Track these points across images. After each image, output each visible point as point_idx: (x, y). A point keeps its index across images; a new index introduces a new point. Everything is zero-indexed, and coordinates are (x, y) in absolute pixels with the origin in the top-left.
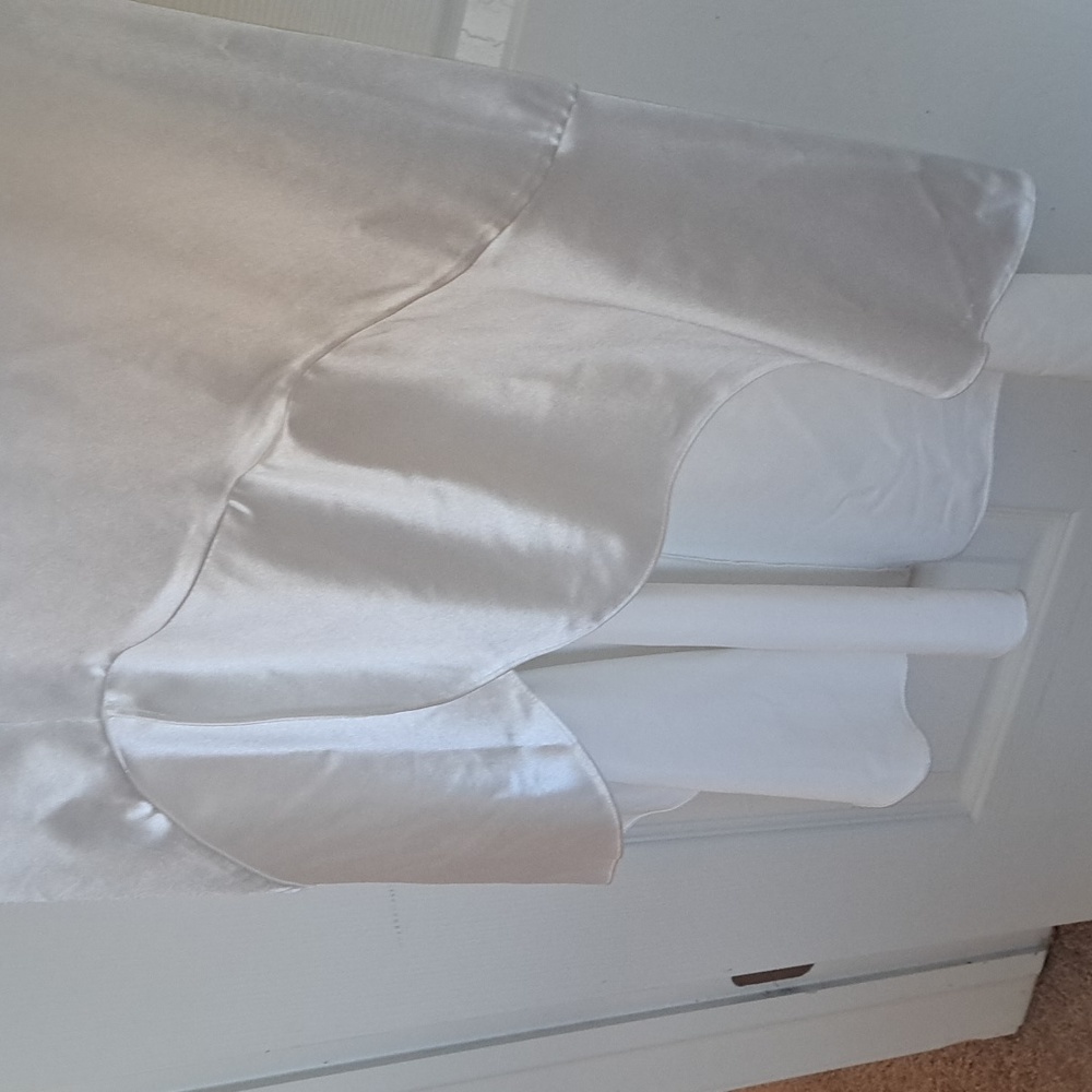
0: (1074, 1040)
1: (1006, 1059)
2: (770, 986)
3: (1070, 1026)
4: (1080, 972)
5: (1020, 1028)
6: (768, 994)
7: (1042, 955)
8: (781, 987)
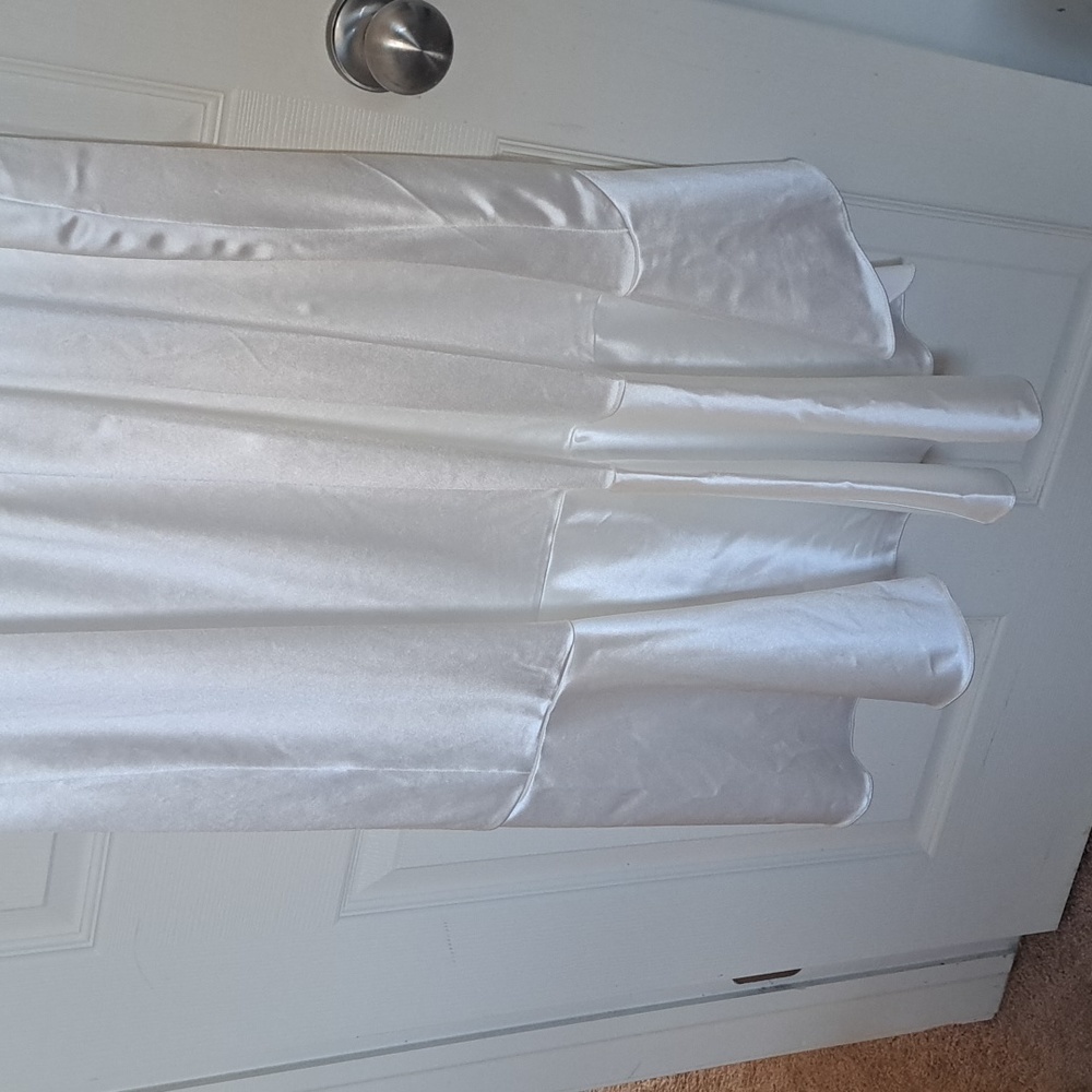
0: (1035, 1027)
1: (984, 1039)
2: (767, 984)
3: (1032, 1016)
4: (1041, 972)
5: (996, 1015)
6: (763, 990)
7: (1010, 959)
8: (775, 984)
